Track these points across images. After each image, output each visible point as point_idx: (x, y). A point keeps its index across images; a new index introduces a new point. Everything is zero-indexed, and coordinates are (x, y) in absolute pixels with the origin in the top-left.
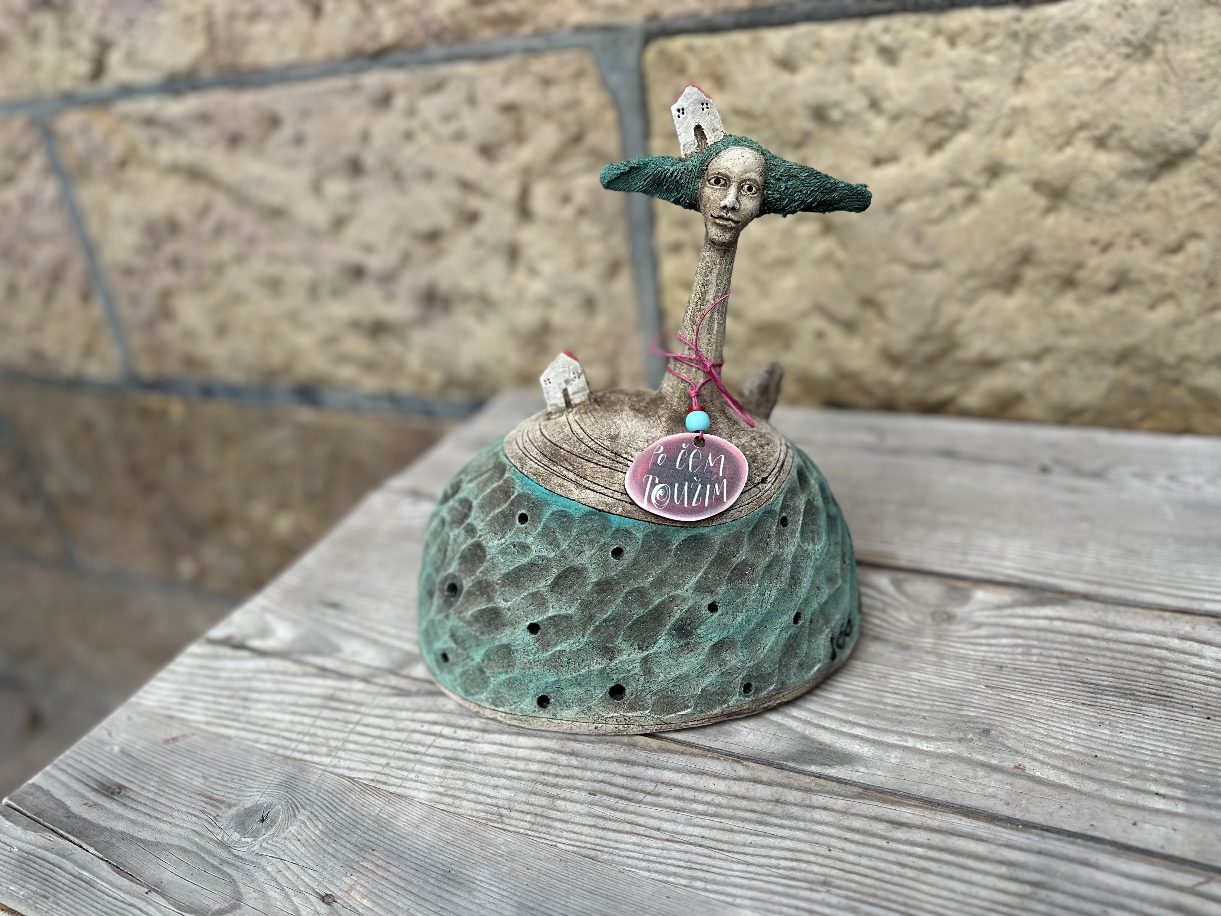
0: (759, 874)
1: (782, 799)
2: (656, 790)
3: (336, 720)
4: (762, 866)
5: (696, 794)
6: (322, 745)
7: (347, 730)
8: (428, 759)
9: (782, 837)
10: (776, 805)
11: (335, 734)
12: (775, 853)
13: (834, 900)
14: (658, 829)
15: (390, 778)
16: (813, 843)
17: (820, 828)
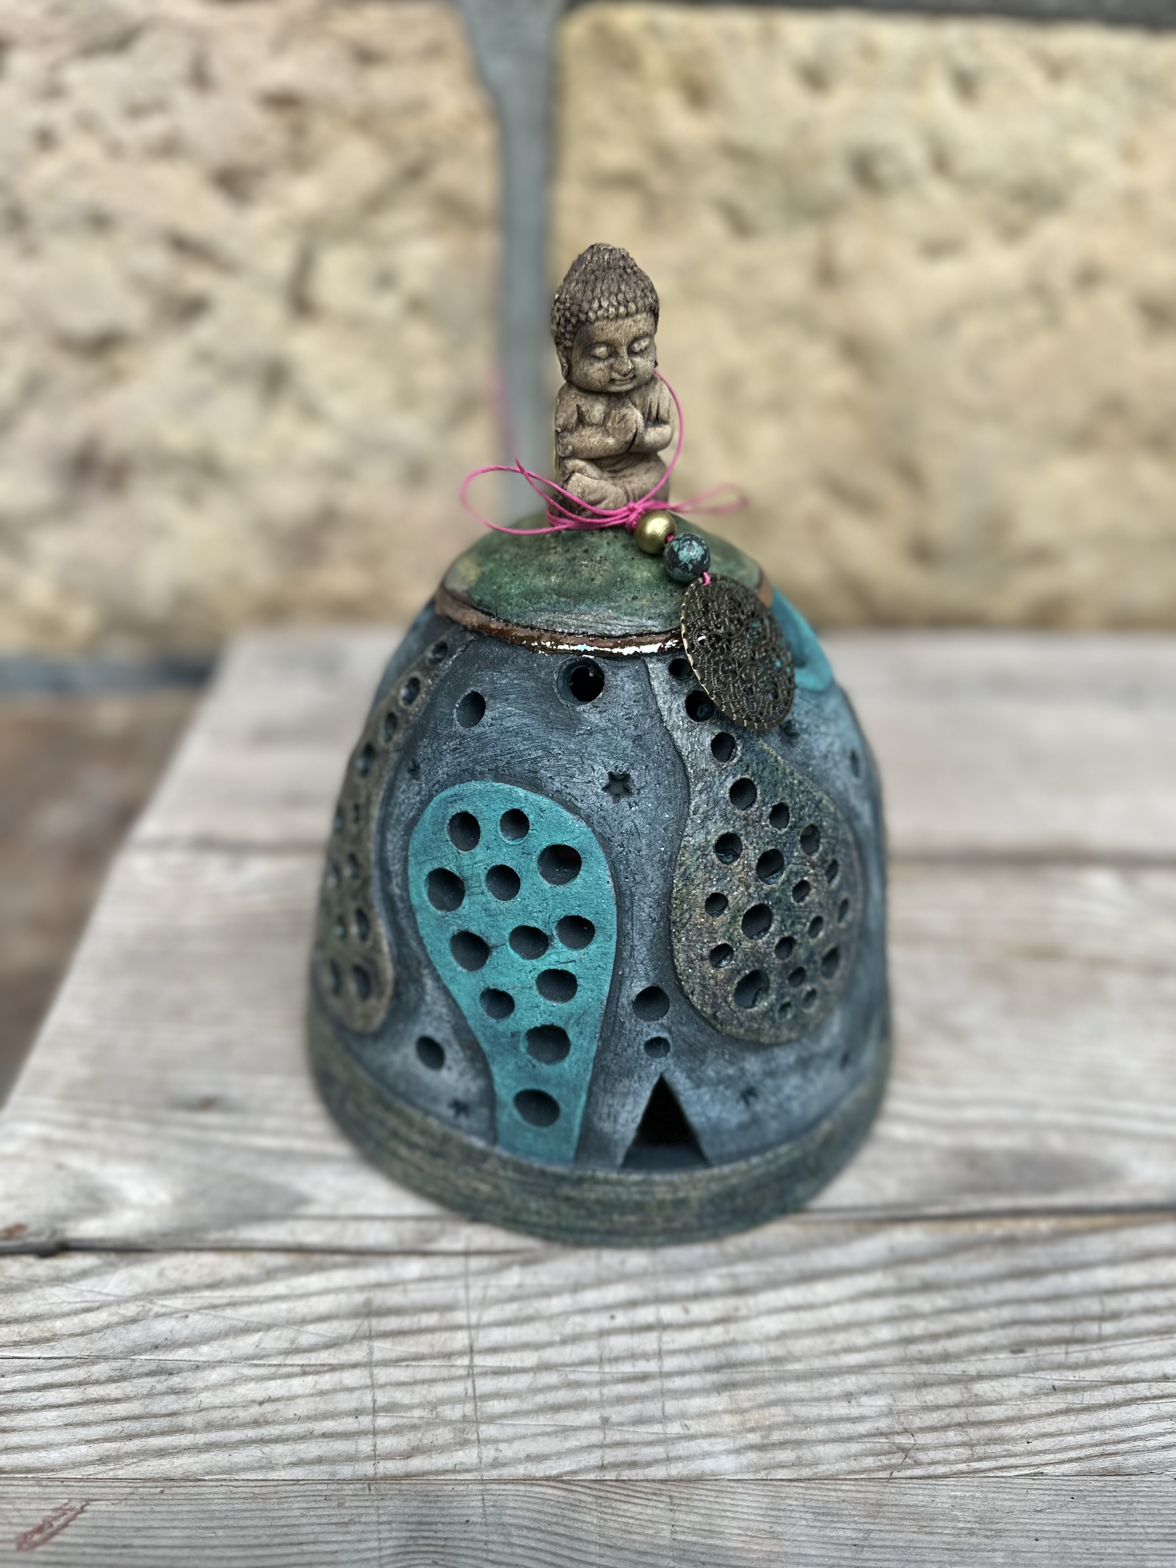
3: (420, 1358)
6: (430, 1425)
7: (463, 1372)
8: (678, 1383)
11: (441, 1390)
15: (634, 1450)
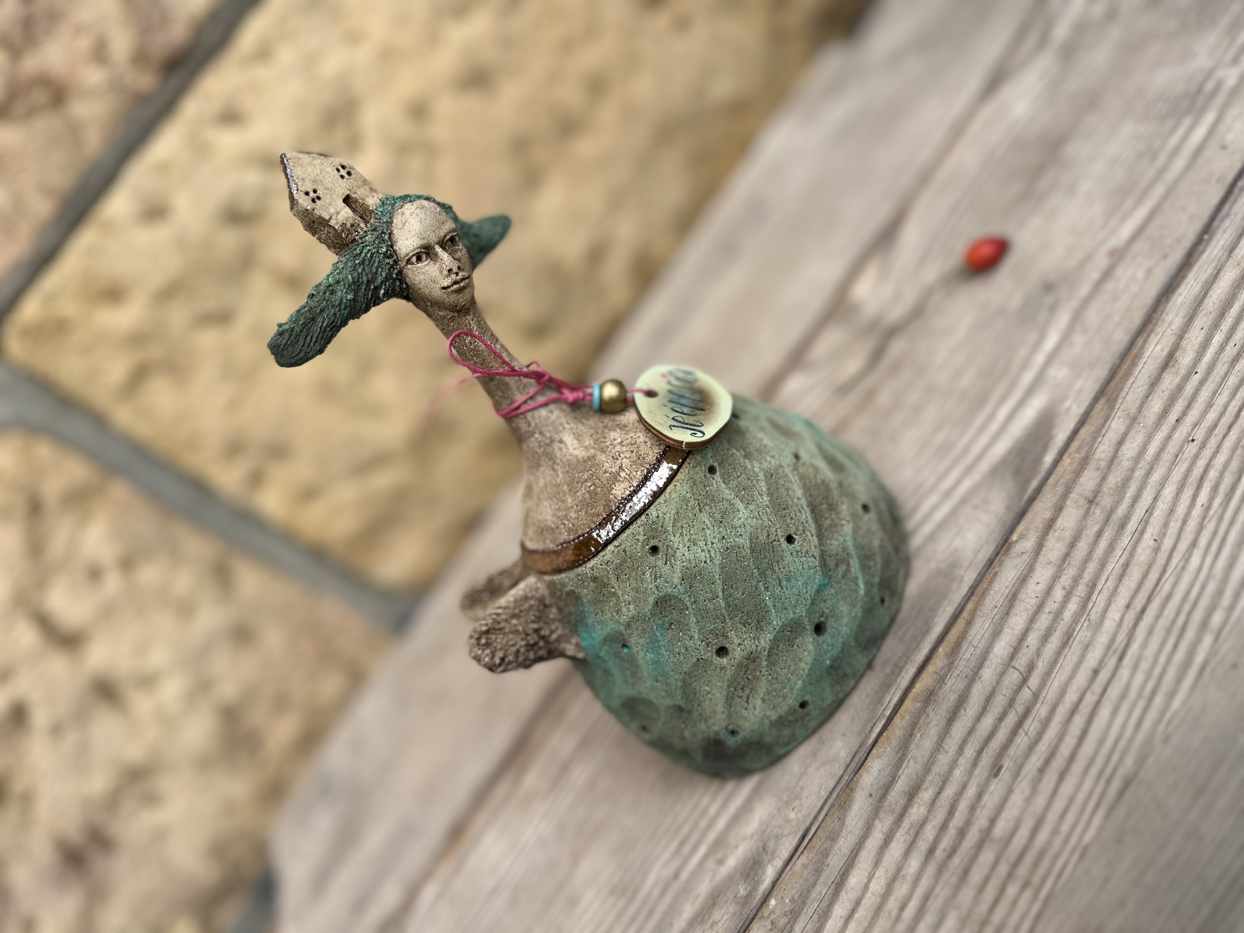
1: (1090, 496)
2: (1022, 669)
5: (1047, 610)
9: (1156, 499)
10: (1097, 504)
12: (1181, 509)
16: (1175, 461)
17: (1152, 451)
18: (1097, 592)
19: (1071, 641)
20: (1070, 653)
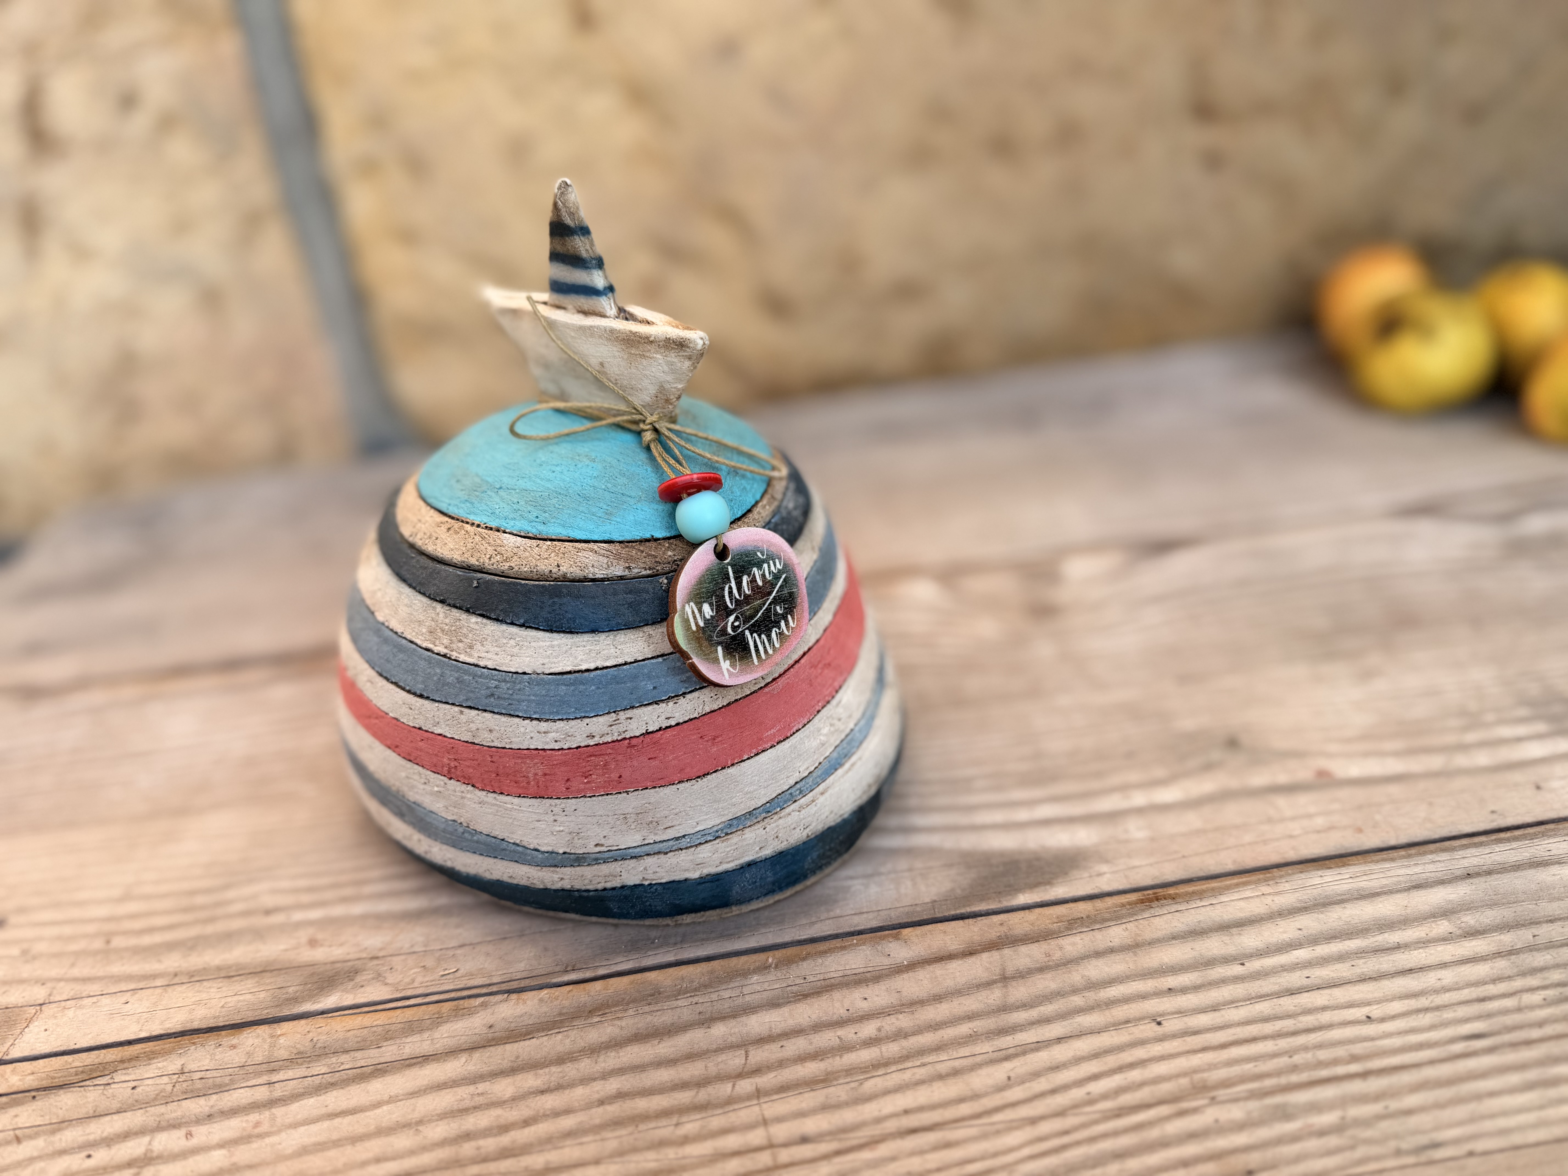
0: (1066, 1132)
1: (1010, 970)
2: (750, 1062)
4: (1061, 1113)
5: (841, 1032)
10: (1005, 986)
13: (1236, 1112)
14: (804, 1140)
16: (1120, 1024)
17: (1112, 992)
18: (901, 1067)
19: (822, 1085)
20: (806, 1095)
